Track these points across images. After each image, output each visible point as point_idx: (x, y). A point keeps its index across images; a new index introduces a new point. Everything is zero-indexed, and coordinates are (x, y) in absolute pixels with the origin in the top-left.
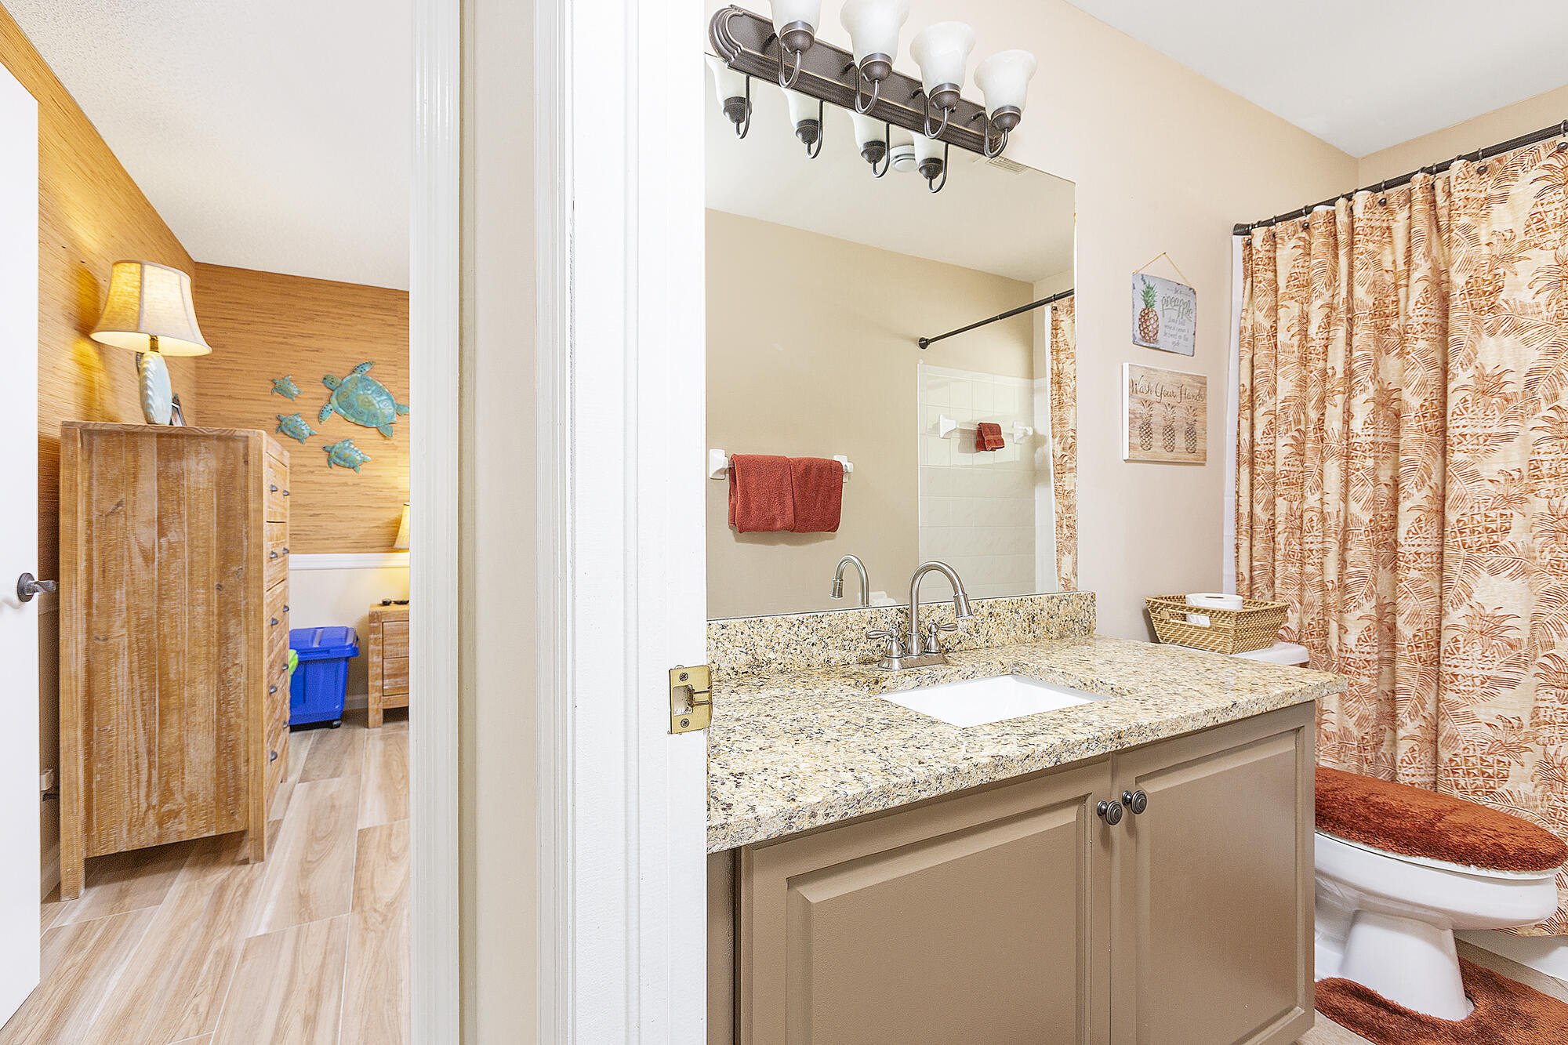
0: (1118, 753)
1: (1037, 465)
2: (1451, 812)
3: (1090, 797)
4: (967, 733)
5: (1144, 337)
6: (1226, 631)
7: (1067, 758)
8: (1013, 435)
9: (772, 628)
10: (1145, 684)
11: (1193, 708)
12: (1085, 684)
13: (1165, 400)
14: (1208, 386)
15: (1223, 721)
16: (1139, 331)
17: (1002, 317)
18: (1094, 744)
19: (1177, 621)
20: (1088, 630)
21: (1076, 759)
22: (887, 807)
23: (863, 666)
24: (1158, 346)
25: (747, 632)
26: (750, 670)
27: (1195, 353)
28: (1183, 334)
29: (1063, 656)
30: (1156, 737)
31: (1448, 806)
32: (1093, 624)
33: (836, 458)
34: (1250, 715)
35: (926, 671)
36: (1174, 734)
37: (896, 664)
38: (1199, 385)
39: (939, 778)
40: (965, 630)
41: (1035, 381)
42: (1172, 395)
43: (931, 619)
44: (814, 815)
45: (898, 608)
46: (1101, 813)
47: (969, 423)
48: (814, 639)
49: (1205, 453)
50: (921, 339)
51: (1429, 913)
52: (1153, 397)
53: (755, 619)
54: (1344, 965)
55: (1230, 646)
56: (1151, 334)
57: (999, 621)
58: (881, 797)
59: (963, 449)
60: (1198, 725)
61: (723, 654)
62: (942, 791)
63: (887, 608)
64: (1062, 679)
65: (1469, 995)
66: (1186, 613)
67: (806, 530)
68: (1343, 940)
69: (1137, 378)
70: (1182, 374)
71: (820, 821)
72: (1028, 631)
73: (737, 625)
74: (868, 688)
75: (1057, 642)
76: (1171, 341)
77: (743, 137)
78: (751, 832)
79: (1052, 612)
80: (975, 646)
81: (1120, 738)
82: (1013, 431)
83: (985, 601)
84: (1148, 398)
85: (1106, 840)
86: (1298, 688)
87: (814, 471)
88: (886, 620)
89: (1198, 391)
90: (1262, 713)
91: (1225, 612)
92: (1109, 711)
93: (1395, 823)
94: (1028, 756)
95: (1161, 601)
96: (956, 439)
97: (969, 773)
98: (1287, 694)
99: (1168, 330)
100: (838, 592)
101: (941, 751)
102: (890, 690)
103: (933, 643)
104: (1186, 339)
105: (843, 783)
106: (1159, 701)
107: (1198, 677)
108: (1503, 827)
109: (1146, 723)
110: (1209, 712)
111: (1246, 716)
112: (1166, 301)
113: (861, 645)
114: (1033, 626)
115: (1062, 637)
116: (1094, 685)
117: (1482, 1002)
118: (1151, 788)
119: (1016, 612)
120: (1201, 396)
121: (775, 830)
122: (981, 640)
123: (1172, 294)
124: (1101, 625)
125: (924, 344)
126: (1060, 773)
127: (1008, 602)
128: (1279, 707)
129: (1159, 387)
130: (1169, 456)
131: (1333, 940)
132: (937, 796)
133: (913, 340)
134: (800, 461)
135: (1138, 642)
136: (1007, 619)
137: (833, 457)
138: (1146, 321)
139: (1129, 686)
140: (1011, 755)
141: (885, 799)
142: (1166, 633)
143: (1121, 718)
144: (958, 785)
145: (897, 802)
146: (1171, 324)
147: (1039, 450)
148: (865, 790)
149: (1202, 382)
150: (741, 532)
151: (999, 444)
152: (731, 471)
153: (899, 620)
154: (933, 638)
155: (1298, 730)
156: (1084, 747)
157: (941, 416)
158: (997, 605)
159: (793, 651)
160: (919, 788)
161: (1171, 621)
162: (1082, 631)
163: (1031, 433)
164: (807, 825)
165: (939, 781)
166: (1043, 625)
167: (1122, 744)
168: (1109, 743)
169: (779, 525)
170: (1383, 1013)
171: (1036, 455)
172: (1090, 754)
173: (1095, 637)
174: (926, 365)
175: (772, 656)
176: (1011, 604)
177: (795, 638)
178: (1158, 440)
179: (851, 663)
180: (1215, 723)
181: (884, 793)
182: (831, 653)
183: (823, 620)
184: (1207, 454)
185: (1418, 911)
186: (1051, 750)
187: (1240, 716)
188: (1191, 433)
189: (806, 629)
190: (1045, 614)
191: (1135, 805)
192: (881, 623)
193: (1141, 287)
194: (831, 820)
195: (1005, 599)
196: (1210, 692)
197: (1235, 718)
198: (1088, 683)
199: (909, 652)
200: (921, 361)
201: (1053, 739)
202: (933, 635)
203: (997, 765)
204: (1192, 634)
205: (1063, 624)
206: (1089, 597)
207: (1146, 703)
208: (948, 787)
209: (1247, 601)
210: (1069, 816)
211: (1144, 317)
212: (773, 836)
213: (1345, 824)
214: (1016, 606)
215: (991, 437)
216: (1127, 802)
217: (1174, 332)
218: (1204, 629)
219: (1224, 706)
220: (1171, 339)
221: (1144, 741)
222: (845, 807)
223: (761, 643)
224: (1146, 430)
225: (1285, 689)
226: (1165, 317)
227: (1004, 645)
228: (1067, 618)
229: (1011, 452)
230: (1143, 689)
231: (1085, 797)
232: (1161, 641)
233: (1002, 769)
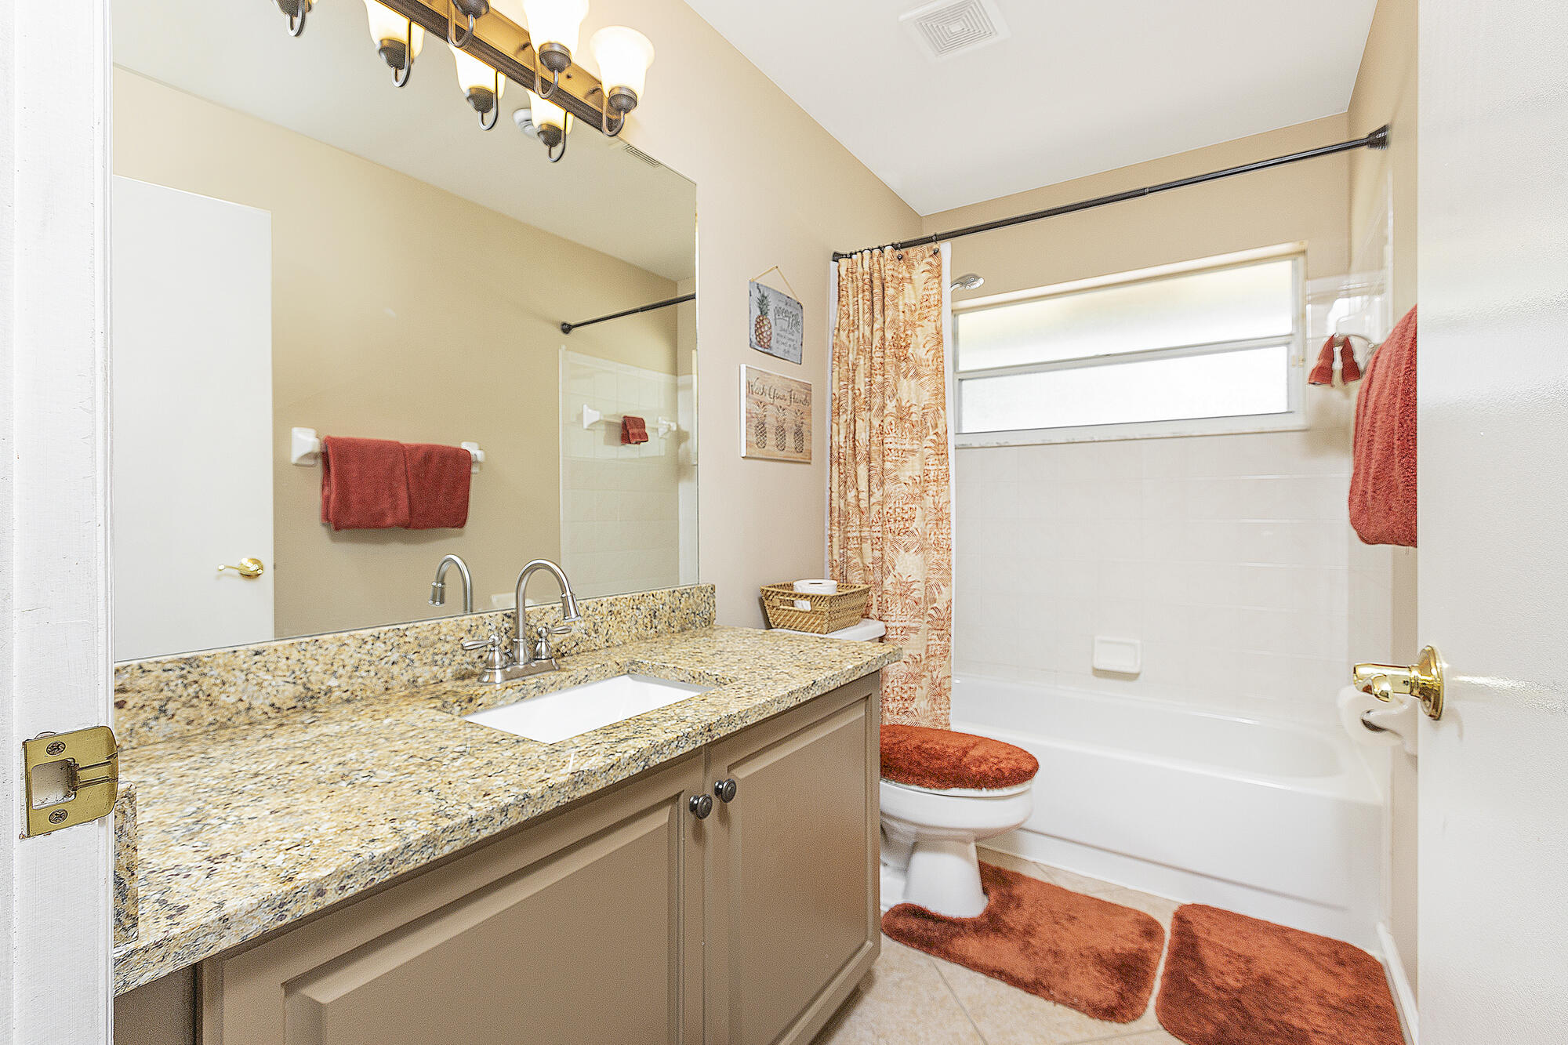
0: (708, 745)
1: (680, 459)
2: (973, 747)
3: (682, 795)
4: (554, 749)
5: (759, 342)
6: (822, 613)
7: (656, 760)
8: (657, 429)
9: (333, 649)
10: (746, 672)
11: (780, 691)
12: (694, 677)
13: (777, 402)
14: (812, 393)
15: (804, 700)
16: (755, 336)
17: (643, 309)
18: (683, 741)
19: (786, 607)
20: (708, 622)
21: (665, 760)
22: (433, 858)
23: (459, 683)
24: (771, 352)
25: (295, 655)
26: (300, 704)
27: (803, 361)
28: (792, 343)
29: (680, 652)
30: (745, 724)
31: (971, 742)
32: (713, 615)
33: (464, 446)
34: (827, 691)
35: (532, 680)
36: (762, 718)
37: (498, 676)
38: (806, 391)
39: (504, 811)
40: (583, 631)
41: (679, 378)
42: (783, 398)
43: (544, 622)
44: (321, 893)
45: (505, 612)
46: (693, 808)
47: (615, 415)
48: (395, 656)
49: (811, 453)
50: (564, 324)
51: (960, 833)
52: (767, 399)
53: (308, 639)
54: (906, 892)
55: (826, 626)
56: (765, 341)
57: (619, 620)
58: (423, 849)
59: (608, 442)
60: (783, 707)
61: (257, 688)
62: (508, 824)
63: (491, 614)
64: (673, 674)
65: (985, 891)
66: (792, 599)
67: (426, 527)
68: (905, 870)
69: (753, 380)
70: (791, 380)
71: (332, 898)
72: (649, 627)
73: (280, 649)
74: (459, 708)
75: (678, 636)
76: (783, 349)
77: (298, 35)
78: (211, 939)
79: (673, 606)
80: (594, 647)
81: (710, 730)
82: (658, 426)
83: (605, 599)
84: (761, 400)
85: (699, 834)
86: (865, 661)
87: (436, 460)
88: (490, 627)
89: (804, 397)
90: (837, 688)
91: (821, 597)
92: (706, 704)
93: (936, 764)
94: (612, 767)
95: (773, 589)
96: (601, 433)
97: (542, 797)
98: (856, 667)
99: (779, 338)
100: (439, 596)
101: (517, 775)
102: (488, 707)
103: (544, 649)
104: (795, 349)
105: (373, 840)
106: (752, 687)
107: (792, 660)
108: (1003, 754)
109: (735, 712)
110: (792, 693)
111: (824, 692)
112: (778, 311)
113: (458, 658)
114: (655, 622)
115: (683, 630)
116: (701, 677)
117: (993, 894)
118: (741, 774)
119: (637, 609)
120: (807, 402)
121: (254, 927)
122: (600, 641)
123: (783, 306)
124: (721, 615)
125: (567, 329)
126: (651, 776)
127: (629, 599)
128: (851, 680)
129: (772, 390)
130: (781, 455)
131: (899, 870)
132: (502, 831)
133: (554, 323)
134: (418, 447)
135: (750, 629)
136: (628, 617)
137: (460, 444)
138: (761, 327)
139: (731, 674)
140: (593, 768)
141: (430, 850)
142: (777, 619)
143: (715, 710)
144: (530, 812)
145: (447, 850)
146: (782, 333)
147: (683, 446)
148: (400, 844)
149: (808, 388)
150: (337, 529)
151: (643, 438)
152: (325, 457)
153: (506, 625)
154: (543, 644)
155: (867, 697)
156: (673, 745)
157: (585, 406)
158: (617, 603)
159: (364, 674)
160: (477, 826)
161: (782, 607)
162: (703, 623)
163: (675, 428)
164: (309, 908)
165: (505, 813)
166: (666, 619)
167: (713, 737)
168: (699, 738)
169: (389, 520)
170: (930, 924)
171: (680, 451)
172: (680, 752)
173: (715, 628)
174: (569, 353)
175: (333, 682)
176: (632, 601)
177: (368, 658)
178: (771, 439)
179: (444, 680)
180: (798, 703)
181: (429, 841)
182: (418, 672)
183: (407, 633)
184: (812, 454)
185: (953, 833)
186: (638, 755)
187: (818, 693)
188: (798, 433)
189: (383, 645)
190: (667, 608)
191: (725, 795)
192: (483, 631)
193: (756, 295)
194: (350, 893)
195: (626, 596)
196: (798, 673)
197: (814, 696)
198: (696, 676)
199: (515, 660)
200: (564, 347)
201: (643, 743)
202: (544, 640)
203: (577, 782)
204: (797, 618)
205: (684, 617)
206: (709, 589)
207: (741, 691)
208: (515, 818)
209: (842, 585)
210: (661, 818)
211: (759, 324)
212: (252, 936)
213: (905, 772)
214: (637, 602)
215: (636, 431)
216: (718, 791)
217: (785, 341)
218: (807, 612)
219: (805, 686)
220: (783, 347)
221: (734, 730)
222: (371, 872)
223: (317, 669)
224: (761, 429)
225: (856, 664)
226: (776, 325)
227: (624, 643)
228: (688, 611)
229: (656, 446)
230: (743, 676)
231: (678, 795)
232: (773, 626)
233: (582, 785)
